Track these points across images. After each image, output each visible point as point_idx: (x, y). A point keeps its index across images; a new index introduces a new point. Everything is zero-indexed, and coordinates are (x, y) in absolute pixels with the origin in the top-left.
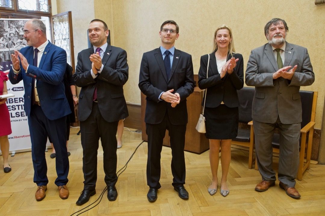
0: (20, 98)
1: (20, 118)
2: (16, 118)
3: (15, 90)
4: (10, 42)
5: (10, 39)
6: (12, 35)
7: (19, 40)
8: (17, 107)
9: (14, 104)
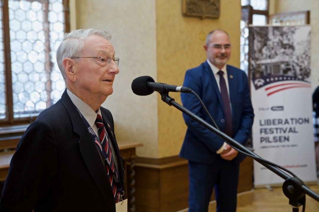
0: (279, 120)
1: (278, 143)
2: (273, 144)
3: (275, 110)
4: (273, 52)
5: (273, 48)
6: (275, 44)
7: (283, 50)
8: (275, 131)
9: (272, 126)
